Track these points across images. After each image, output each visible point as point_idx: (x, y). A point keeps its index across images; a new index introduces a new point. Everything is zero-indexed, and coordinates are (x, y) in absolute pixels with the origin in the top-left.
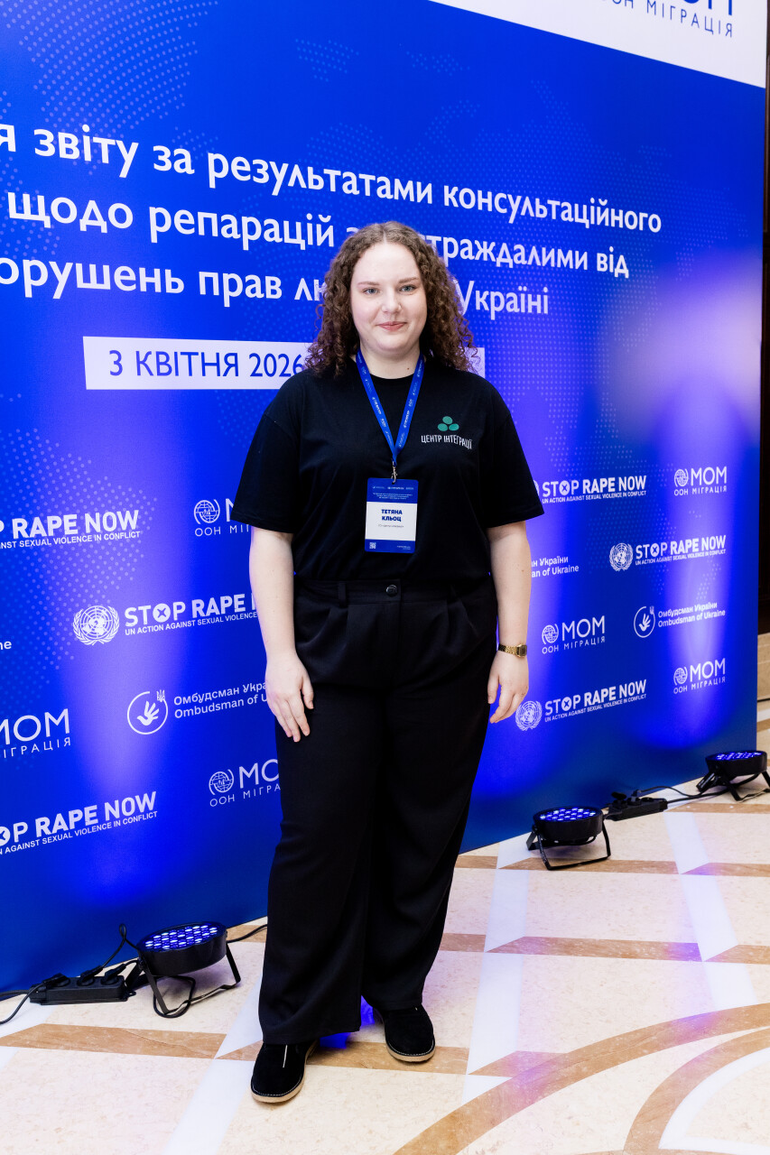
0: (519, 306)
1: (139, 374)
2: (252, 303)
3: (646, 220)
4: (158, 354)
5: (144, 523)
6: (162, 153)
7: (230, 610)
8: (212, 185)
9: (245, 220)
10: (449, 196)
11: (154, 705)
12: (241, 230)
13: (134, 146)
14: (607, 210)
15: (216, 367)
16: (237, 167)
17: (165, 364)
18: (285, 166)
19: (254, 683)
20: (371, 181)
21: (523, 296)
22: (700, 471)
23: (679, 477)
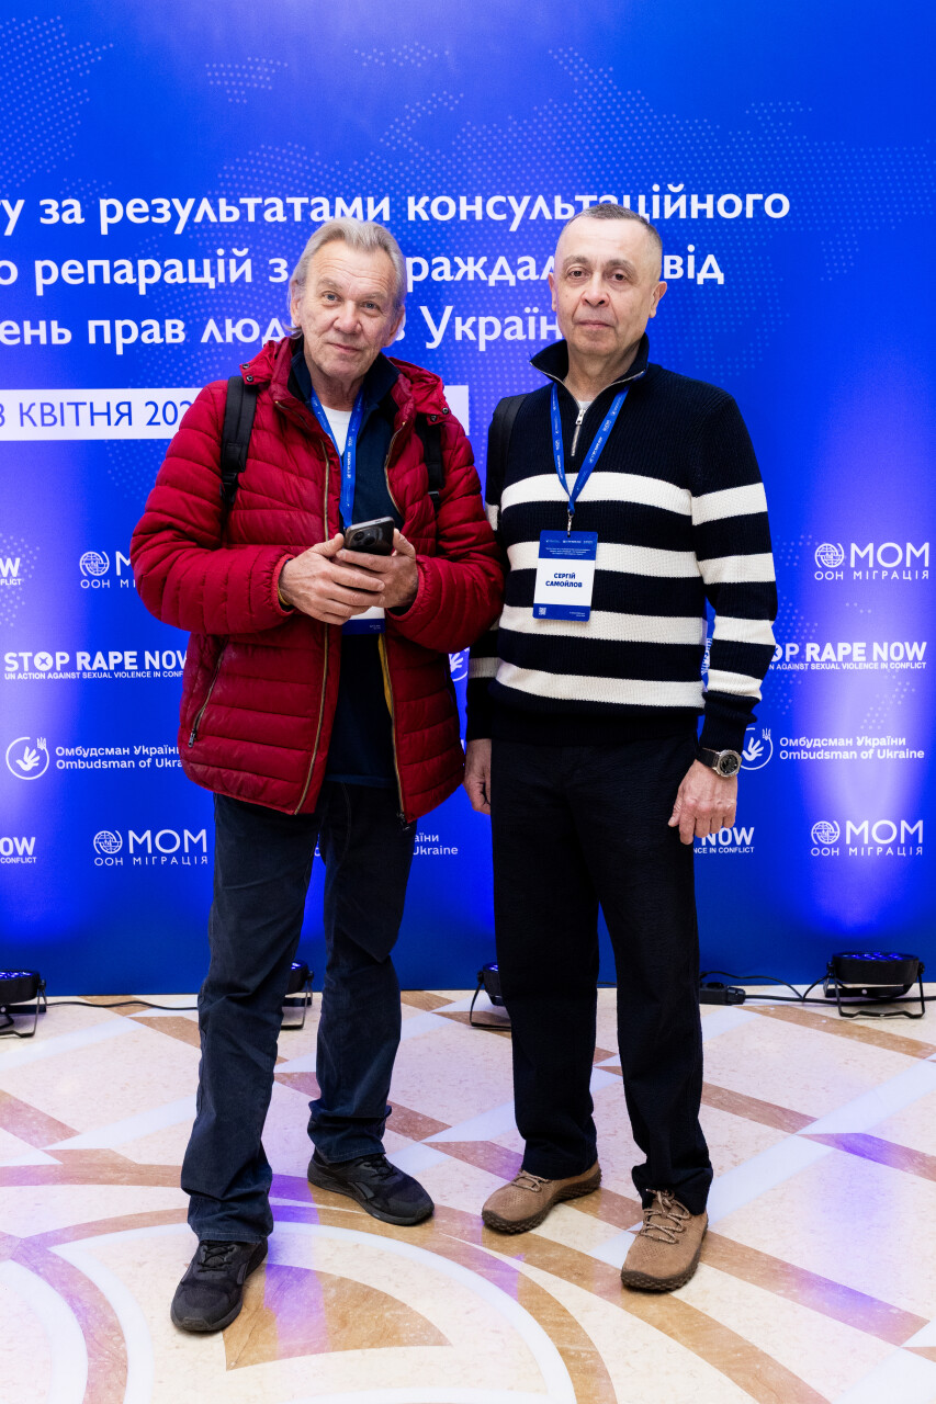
0: (526, 330)
1: (22, 424)
2: (149, 349)
3: (758, 205)
4: (42, 405)
5: (26, 571)
6: (49, 206)
7: (120, 667)
8: (104, 231)
9: (142, 264)
10: (414, 208)
11: (34, 752)
12: (136, 274)
13: (20, 203)
14: (683, 198)
15: (106, 417)
16: (134, 210)
17: (49, 414)
18: (191, 202)
19: (148, 745)
20: (303, 205)
21: (532, 320)
22: (870, 547)
23: (824, 554)
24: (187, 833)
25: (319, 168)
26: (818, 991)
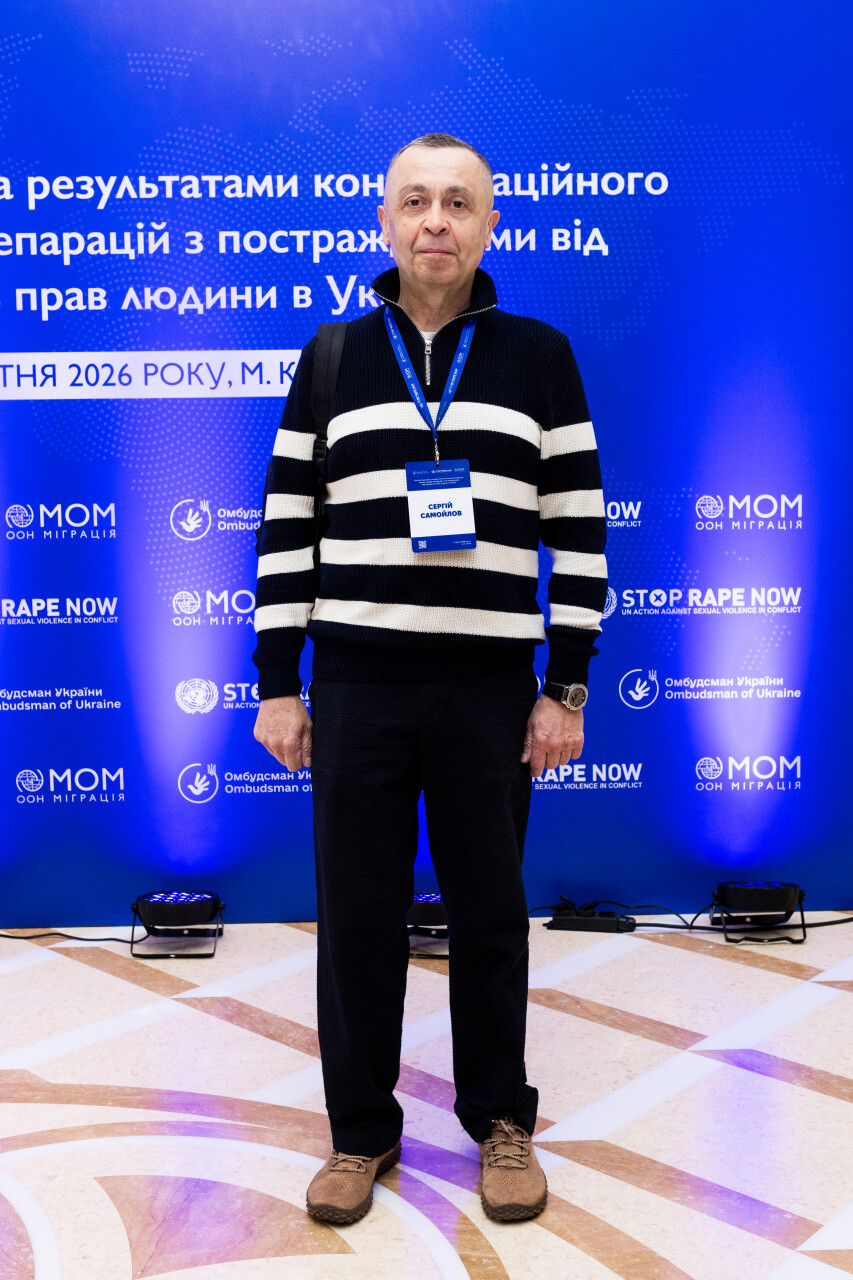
2: (73, 316)
3: (639, 183)
7: (43, 613)
8: (32, 206)
9: (67, 236)
10: (321, 186)
12: (61, 246)
14: (570, 176)
15: (32, 379)
16: (59, 187)
18: (113, 180)
19: (68, 688)
20: (217, 183)
22: (747, 499)
23: (704, 505)
24: (105, 772)
25: (232, 149)
26: (704, 919)
